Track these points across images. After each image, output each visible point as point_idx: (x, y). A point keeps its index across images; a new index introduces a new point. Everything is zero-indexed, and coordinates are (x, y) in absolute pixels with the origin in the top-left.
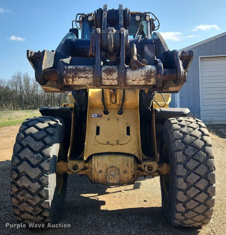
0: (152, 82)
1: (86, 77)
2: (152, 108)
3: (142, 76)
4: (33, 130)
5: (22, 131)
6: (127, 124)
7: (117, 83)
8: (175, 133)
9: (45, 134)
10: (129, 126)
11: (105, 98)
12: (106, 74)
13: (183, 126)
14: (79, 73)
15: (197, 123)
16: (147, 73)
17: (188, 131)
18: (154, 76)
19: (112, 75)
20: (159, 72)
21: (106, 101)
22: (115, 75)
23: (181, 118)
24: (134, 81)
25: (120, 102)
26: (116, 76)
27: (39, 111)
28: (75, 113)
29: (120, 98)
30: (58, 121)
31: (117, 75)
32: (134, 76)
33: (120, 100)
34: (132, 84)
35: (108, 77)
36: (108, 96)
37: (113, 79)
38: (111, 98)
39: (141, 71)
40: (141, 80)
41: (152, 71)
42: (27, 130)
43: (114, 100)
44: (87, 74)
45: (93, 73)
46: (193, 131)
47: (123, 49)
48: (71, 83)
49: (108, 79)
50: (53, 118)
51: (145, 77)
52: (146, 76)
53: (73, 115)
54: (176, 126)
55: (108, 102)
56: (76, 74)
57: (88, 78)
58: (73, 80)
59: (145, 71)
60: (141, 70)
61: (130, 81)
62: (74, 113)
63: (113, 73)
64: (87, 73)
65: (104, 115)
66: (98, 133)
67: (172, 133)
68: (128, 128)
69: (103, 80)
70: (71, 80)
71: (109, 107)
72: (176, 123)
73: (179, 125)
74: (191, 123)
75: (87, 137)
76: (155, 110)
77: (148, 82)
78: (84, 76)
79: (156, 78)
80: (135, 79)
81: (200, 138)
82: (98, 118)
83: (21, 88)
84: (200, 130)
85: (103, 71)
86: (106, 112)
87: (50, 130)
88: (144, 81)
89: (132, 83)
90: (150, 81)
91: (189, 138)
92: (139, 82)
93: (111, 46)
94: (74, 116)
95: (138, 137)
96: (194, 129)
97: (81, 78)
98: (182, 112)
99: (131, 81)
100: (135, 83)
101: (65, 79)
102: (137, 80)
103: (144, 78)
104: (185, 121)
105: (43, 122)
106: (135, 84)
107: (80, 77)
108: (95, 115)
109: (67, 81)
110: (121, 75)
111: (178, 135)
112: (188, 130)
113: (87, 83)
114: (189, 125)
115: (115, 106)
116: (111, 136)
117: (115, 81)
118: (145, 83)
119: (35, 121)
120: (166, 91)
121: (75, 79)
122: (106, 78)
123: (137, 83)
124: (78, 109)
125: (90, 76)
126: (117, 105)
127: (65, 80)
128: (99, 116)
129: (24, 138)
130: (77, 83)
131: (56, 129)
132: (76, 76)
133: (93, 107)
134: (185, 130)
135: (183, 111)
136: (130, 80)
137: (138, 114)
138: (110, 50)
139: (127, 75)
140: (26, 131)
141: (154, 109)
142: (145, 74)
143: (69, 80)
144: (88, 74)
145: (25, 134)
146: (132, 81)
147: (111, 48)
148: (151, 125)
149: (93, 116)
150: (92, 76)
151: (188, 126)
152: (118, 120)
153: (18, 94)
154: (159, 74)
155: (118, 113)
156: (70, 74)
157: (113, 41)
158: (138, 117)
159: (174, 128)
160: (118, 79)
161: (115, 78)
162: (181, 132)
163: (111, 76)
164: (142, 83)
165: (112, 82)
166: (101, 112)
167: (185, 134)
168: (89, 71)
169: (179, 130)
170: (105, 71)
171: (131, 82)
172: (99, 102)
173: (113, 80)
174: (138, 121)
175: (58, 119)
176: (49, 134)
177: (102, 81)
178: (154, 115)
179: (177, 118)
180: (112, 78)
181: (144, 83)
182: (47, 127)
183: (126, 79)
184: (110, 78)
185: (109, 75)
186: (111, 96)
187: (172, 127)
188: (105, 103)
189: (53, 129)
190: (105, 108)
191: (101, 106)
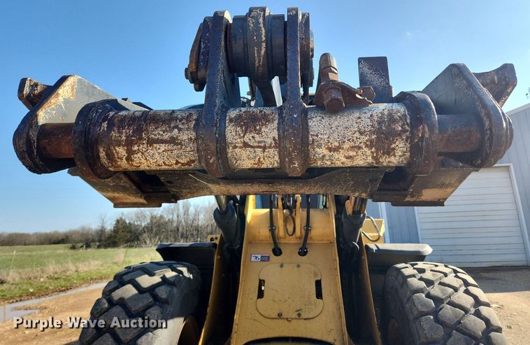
0: (400, 153)
1: (173, 141)
2: (360, 242)
3: (361, 133)
4: (129, 291)
5: (107, 293)
6: (316, 275)
7: (277, 158)
8: (417, 297)
9: (151, 299)
10: (319, 279)
11: (274, 225)
12: (238, 129)
13: (429, 283)
14: (151, 128)
15: (457, 276)
16: (379, 123)
17: (444, 294)
18: (404, 131)
19: (259, 132)
20: (423, 116)
21: (277, 231)
22: (270, 132)
23: (420, 265)
24: (336, 149)
25: (301, 232)
26: (271, 135)
27: (157, 250)
28: (221, 254)
29: (301, 225)
30: (184, 270)
31: (276, 131)
32: (335, 135)
33: (301, 228)
34: (329, 163)
35: (246, 139)
36: (280, 222)
37: (262, 145)
38: (285, 226)
39: (359, 118)
40: (359, 148)
41: (396, 116)
42: (117, 291)
43: (290, 229)
44: (176, 130)
45: (196, 127)
46: (453, 294)
47: (295, 52)
48: (124, 164)
49: (246, 145)
50: (175, 266)
51: (373, 137)
52: (378, 132)
53: (216, 258)
54: (415, 282)
55: (281, 232)
56: (139, 131)
57: (180, 144)
58: (130, 153)
59: (371, 116)
60: (357, 115)
61: (323, 151)
62: (218, 254)
63: (262, 125)
64: (176, 127)
65: (273, 257)
66: (261, 294)
67: (410, 299)
68: (318, 283)
69: (230, 150)
70: (121, 151)
71: (282, 241)
72: (414, 276)
73: (421, 279)
74: (446, 275)
75: (239, 302)
76: (367, 247)
77: (384, 154)
78: (166, 136)
79: (410, 139)
80: (337, 144)
81: (473, 310)
82: (264, 262)
83: (178, 217)
84: (467, 292)
85: (231, 120)
86: (277, 252)
87: (163, 292)
88: (369, 152)
89: (327, 158)
90: (390, 152)
91: (450, 312)
92: (352, 153)
93: (259, 52)
94: (220, 259)
95: (338, 303)
96: (456, 290)
97: (158, 146)
98: (419, 252)
99: (326, 152)
100: (340, 159)
101: (101, 150)
102: (346, 146)
103: (371, 141)
104: (431, 270)
105: (151, 274)
106: (339, 164)
107: (151, 142)
108: (256, 257)
109: (110, 156)
110: (291, 131)
111: (424, 304)
112: (442, 291)
113: (177, 163)
114: (442, 281)
115: (292, 240)
116: (285, 301)
117: (272, 151)
118: (373, 157)
119: (138, 272)
120: (412, 200)
121: (136, 148)
122: (239, 141)
123: (344, 160)
124: (225, 246)
125: (185, 137)
126: (297, 238)
127: (102, 154)
128: (265, 259)
129: (107, 310)
130: (143, 161)
131: (175, 290)
132: (141, 138)
133: (254, 242)
134: (436, 291)
135: (420, 250)
136: (319, 146)
137: (335, 255)
138: (257, 65)
139: (311, 129)
140: (113, 294)
141: (364, 245)
142: (372, 126)
143: (118, 153)
144: (180, 130)
145: (110, 301)
146: (330, 149)
147: (259, 56)
148: (360, 276)
149: (253, 259)
150: (193, 135)
151: (441, 284)
152: (299, 266)
153: (175, 224)
154: (421, 123)
155: (299, 253)
156: (119, 132)
157: (264, 35)
158: (335, 260)
159: (412, 286)
160: (279, 144)
161: (269, 141)
162: (428, 296)
163: (256, 136)
164: (364, 158)
165: (261, 155)
166: (269, 252)
167: (438, 301)
168: (184, 121)
169: (423, 292)
170: (237, 120)
171: (324, 156)
172: (265, 232)
173: (264, 148)
174: (336, 269)
175: (184, 266)
176: (159, 301)
177: (227, 154)
178: (365, 257)
179: (413, 265)
180: (259, 142)
181: (370, 160)
182: (158, 285)
183: (308, 144)
184: (253, 140)
185: (251, 132)
186: (286, 220)
187: (407, 284)
188: (276, 235)
189: (168, 289)
190: (275, 243)
191: (269, 239)
